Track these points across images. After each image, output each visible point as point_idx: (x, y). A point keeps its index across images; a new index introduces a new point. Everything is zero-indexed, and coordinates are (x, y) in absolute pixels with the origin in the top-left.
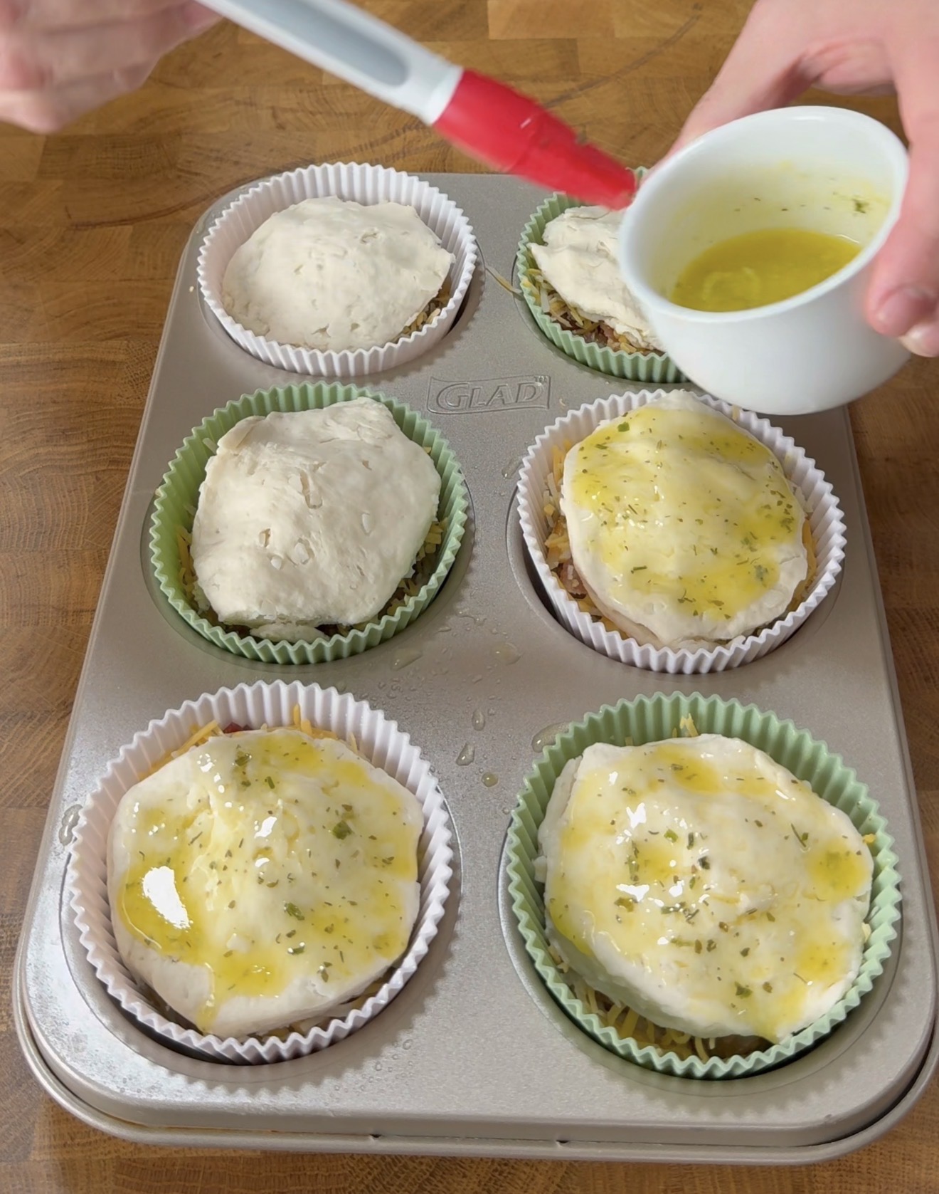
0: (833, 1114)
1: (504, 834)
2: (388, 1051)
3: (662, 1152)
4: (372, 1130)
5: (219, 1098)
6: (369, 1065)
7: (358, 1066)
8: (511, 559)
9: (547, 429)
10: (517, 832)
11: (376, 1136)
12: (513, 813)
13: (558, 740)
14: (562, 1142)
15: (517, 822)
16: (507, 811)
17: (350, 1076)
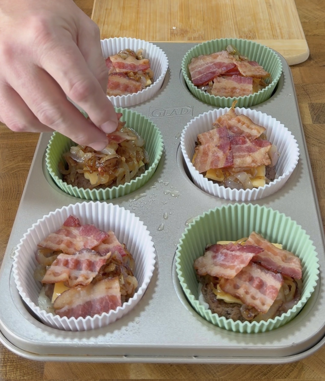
0: (295, 342)
1: (174, 253)
2: (131, 324)
3: (232, 360)
4: (124, 354)
5: (68, 341)
6: (124, 328)
7: (119, 329)
8: (178, 164)
9: (191, 120)
10: (180, 252)
11: (126, 356)
12: (178, 246)
13: (194, 221)
14: (195, 357)
15: (180, 248)
16: (175, 245)
17: (116, 332)
